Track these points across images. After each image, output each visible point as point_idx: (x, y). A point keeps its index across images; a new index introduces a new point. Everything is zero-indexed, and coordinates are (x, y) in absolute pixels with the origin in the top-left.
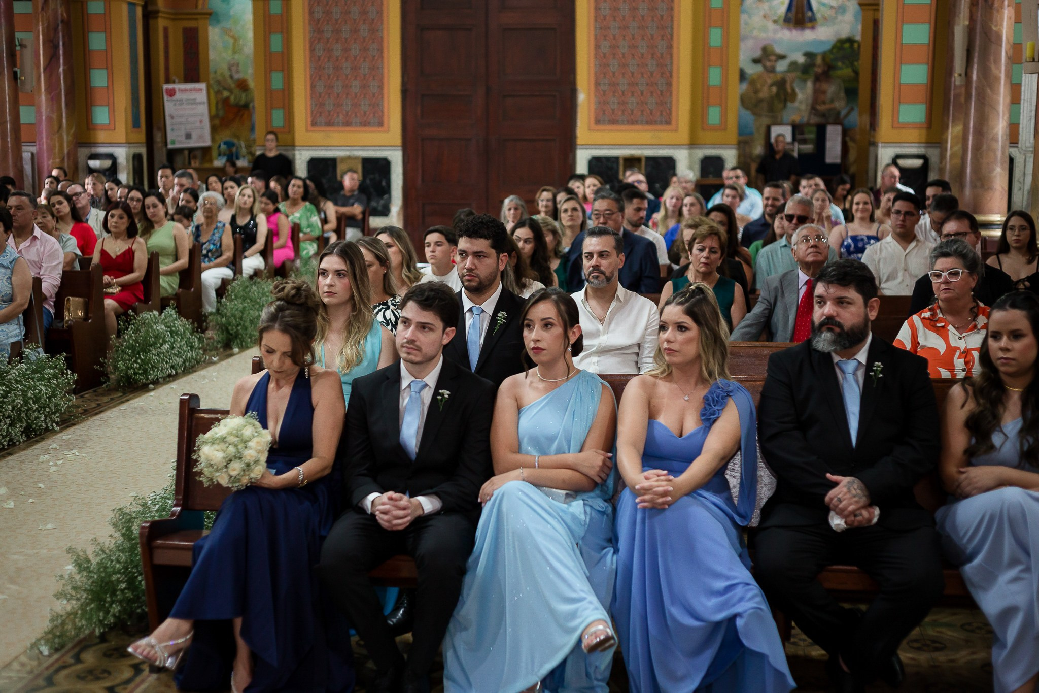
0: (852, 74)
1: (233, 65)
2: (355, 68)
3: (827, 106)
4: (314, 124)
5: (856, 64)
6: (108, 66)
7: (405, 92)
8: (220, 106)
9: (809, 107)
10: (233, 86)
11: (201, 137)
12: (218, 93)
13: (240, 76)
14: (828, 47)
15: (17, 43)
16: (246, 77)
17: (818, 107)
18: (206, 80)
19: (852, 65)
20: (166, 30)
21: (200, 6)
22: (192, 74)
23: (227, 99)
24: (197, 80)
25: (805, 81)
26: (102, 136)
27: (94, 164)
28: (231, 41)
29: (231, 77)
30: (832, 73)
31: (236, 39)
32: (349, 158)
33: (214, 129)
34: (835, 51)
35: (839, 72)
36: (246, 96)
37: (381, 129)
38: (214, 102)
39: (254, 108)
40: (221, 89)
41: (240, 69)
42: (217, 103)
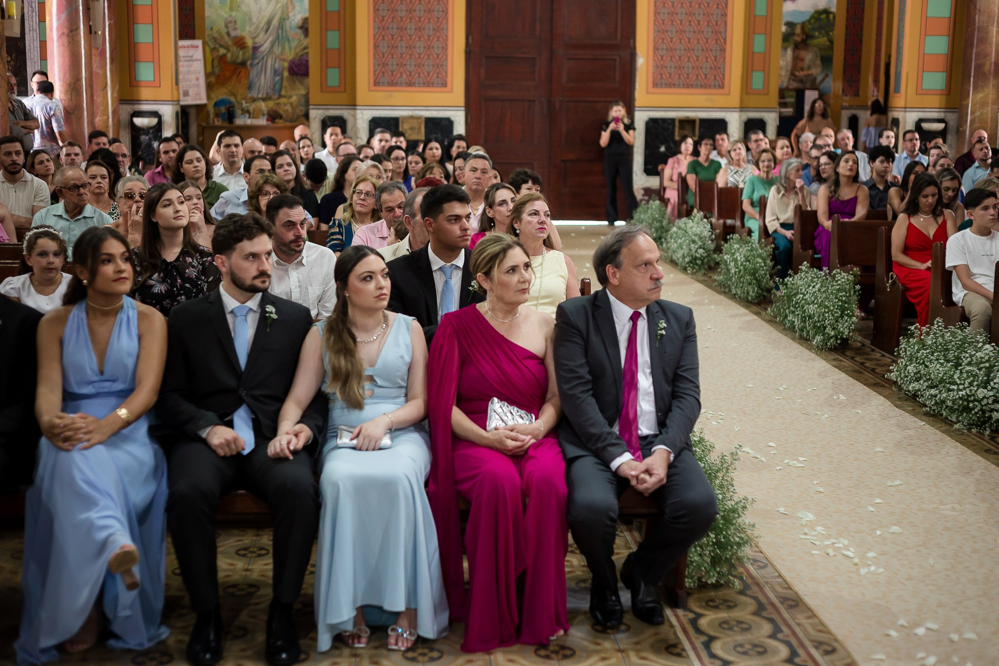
0: (828, 43)
1: (230, 22)
2: (419, 29)
3: (805, 73)
4: (377, 83)
5: (831, 33)
6: (154, 22)
7: (469, 53)
8: (216, 63)
9: (788, 74)
10: (230, 43)
11: (198, 94)
12: (213, 50)
13: (238, 33)
14: (807, 17)
16: (245, 34)
17: (797, 73)
18: (202, 37)
19: (827, 34)
22: (187, 31)
23: (224, 56)
24: (193, 37)
25: (785, 49)
26: (145, 93)
27: (139, 121)
29: (228, 34)
30: (809, 42)
32: (412, 117)
33: (209, 87)
34: (812, 21)
35: (816, 41)
36: (244, 53)
37: (444, 89)
38: (209, 59)
39: (251, 65)
40: (217, 46)
41: (237, 26)
42: (213, 60)
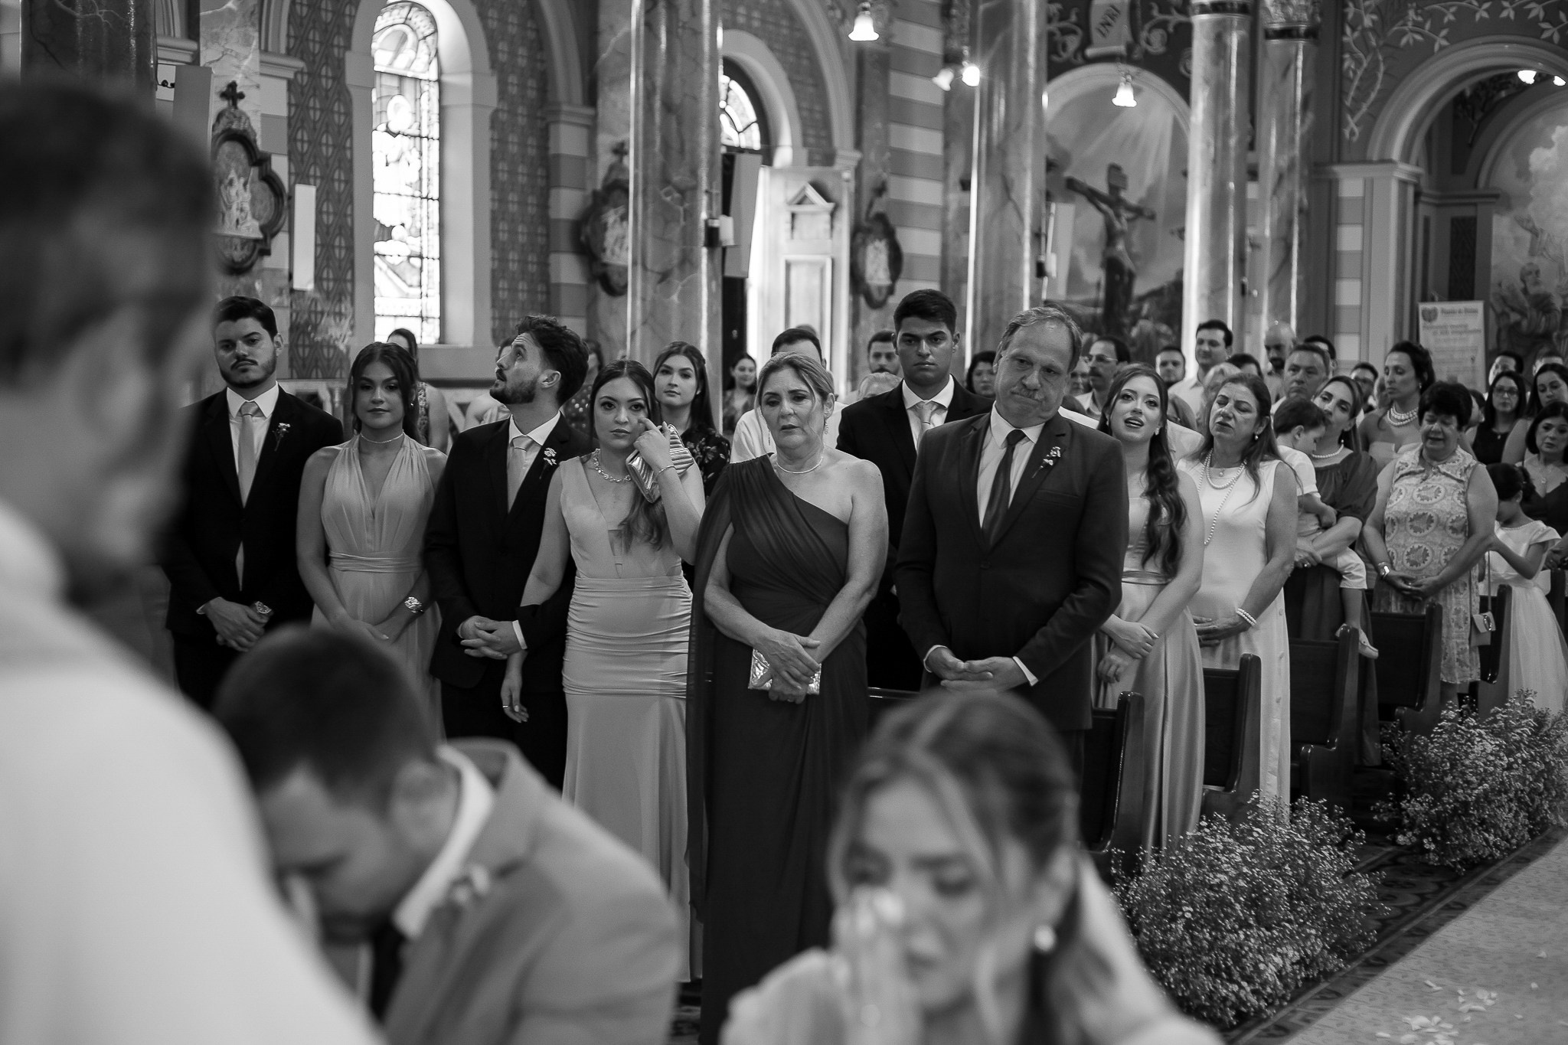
1: (1530, 273)
6: (1364, 277)
8: (1504, 335)
10: (1527, 305)
12: (1500, 316)
13: (1542, 289)
15: (1247, 242)
20: (1427, 221)
21: (1482, 183)
22: (1461, 287)
23: (1518, 324)
24: (1470, 297)
28: (1528, 236)
29: (1525, 291)
31: (1535, 233)
36: (1548, 320)
38: (1493, 328)
39: (1559, 338)
40: (1507, 310)
41: (1542, 277)
42: (1499, 331)
